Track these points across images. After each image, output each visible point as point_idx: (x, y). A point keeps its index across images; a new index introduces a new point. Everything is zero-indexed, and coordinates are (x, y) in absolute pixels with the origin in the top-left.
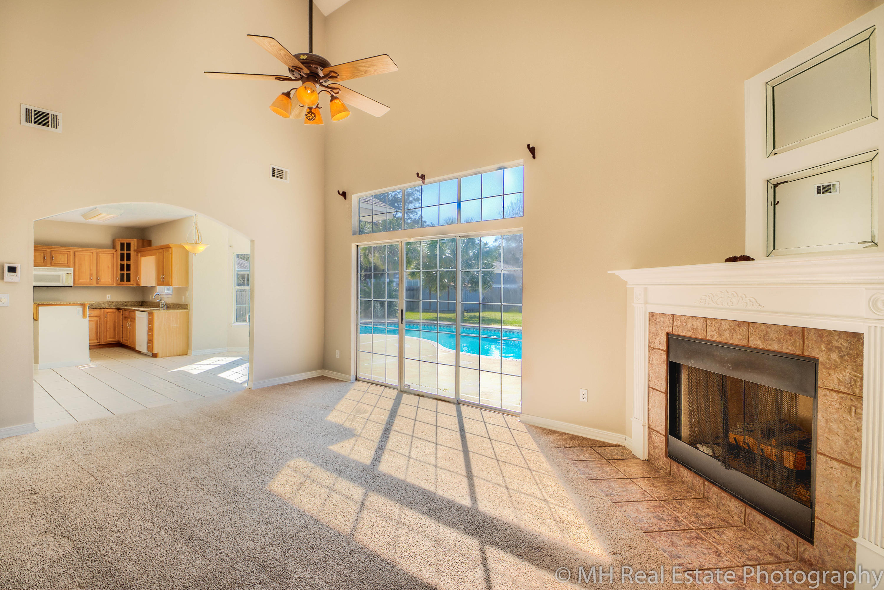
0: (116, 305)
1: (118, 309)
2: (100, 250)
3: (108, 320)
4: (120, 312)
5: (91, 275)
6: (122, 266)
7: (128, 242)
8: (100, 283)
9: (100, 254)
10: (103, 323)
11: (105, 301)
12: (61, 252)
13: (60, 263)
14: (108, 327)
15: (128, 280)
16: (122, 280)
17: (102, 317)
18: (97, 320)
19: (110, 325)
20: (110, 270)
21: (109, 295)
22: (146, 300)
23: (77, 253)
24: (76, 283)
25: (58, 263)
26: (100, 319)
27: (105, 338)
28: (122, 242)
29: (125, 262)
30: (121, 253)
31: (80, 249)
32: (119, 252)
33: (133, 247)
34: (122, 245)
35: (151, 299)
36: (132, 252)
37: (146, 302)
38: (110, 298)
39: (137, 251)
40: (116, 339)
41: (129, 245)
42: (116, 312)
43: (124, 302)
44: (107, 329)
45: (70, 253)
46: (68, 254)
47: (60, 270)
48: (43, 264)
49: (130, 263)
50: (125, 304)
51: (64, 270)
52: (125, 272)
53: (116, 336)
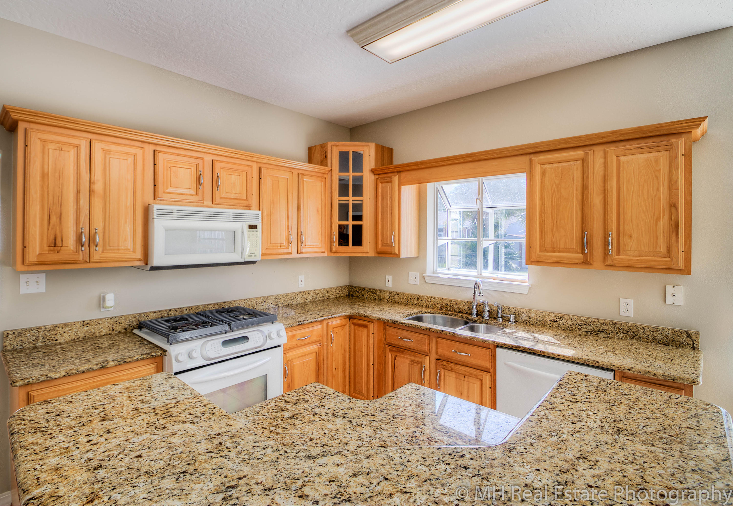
2: (306, 166)
3: (335, 347)
5: (290, 229)
6: (344, 208)
7: (357, 150)
9: (304, 177)
10: (325, 359)
12: (235, 167)
13: (232, 196)
15: (358, 241)
16: (343, 242)
17: (324, 340)
18: (317, 352)
19: (337, 360)
21: (301, 277)
23: (264, 172)
24: (267, 251)
25: (228, 196)
26: (322, 347)
28: (344, 150)
29: (351, 199)
30: (341, 178)
31: (273, 159)
32: (338, 175)
33: (368, 162)
34: (344, 156)
36: (367, 175)
41: (358, 157)
42: (346, 325)
43: (324, 292)
44: (333, 372)
45: (252, 170)
46: (247, 173)
47: (236, 216)
48: (196, 199)
49: (362, 200)
50: (327, 294)
51: (241, 216)
52: (351, 223)
53: (347, 388)
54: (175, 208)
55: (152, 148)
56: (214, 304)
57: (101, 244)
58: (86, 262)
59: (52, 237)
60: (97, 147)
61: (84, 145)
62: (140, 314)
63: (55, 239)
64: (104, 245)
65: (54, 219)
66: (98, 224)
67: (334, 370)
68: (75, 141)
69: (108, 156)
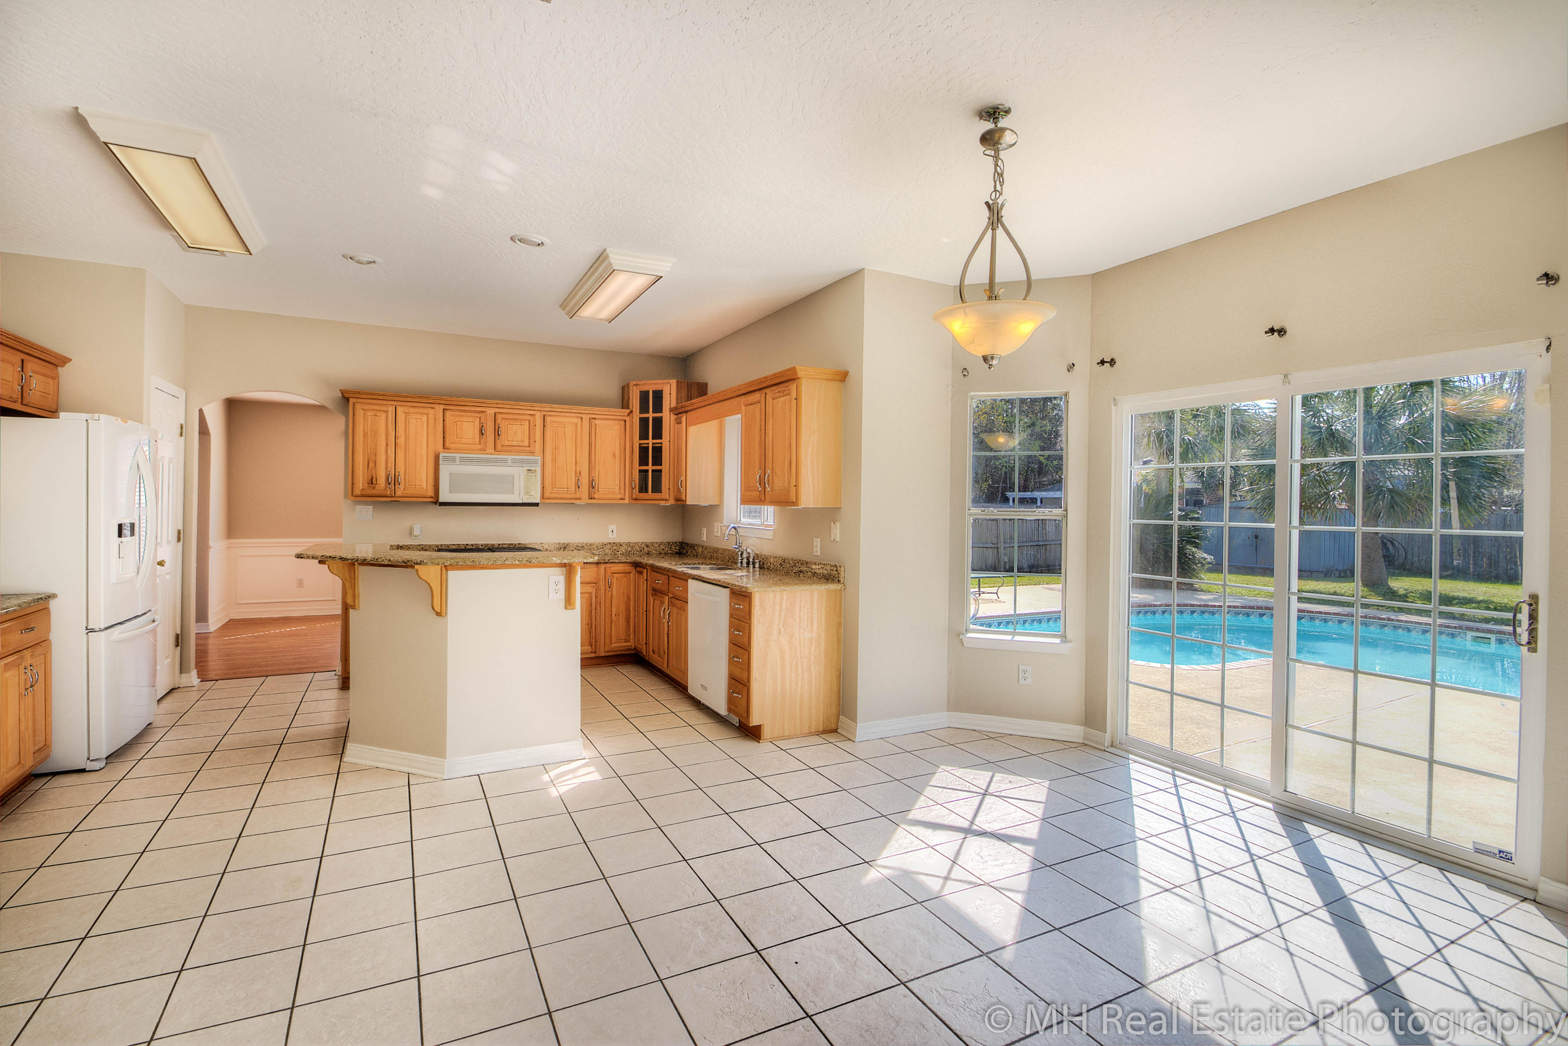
0: (627, 554)
1: (636, 565)
2: (597, 410)
3: (614, 593)
4: (641, 573)
5: (578, 474)
6: (643, 450)
7: (658, 388)
8: (596, 496)
9: (597, 421)
10: (603, 602)
11: (606, 541)
12: (517, 417)
13: (514, 443)
14: (614, 613)
15: (657, 488)
16: (643, 488)
17: (602, 584)
18: (590, 593)
19: (618, 606)
20: (617, 463)
21: (614, 527)
22: (691, 539)
23: (548, 419)
24: (547, 495)
25: (510, 443)
26: (597, 590)
27: (607, 642)
28: (645, 388)
29: (650, 442)
30: (641, 419)
31: (556, 407)
32: (637, 415)
33: (670, 400)
34: (644, 396)
35: (704, 538)
36: (666, 415)
37: (692, 546)
38: (615, 536)
39: (678, 412)
40: (631, 644)
41: (658, 395)
42: (630, 573)
43: (643, 545)
44: (611, 618)
45: (535, 418)
46: (529, 421)
47: (514, 461)
48: (479, 447)
49: (661, 443)
50: (646, 549)
51: (522, 462)
52: (650, 467)
53: (631, 637)
54: (458, 455)
55: (443, 407)
56: (509, 544)
57: (403, 482)
58: (392, 497)
59: (370, 478)
60: (400, 410)
61: (391, 410)
62: (441, 545)
63: (372, 479)
64: (405, 485)
65: (371, 464)
66: (401, 469)
67: (614, 615)
68: (384, 408)
69: (408, 417)
